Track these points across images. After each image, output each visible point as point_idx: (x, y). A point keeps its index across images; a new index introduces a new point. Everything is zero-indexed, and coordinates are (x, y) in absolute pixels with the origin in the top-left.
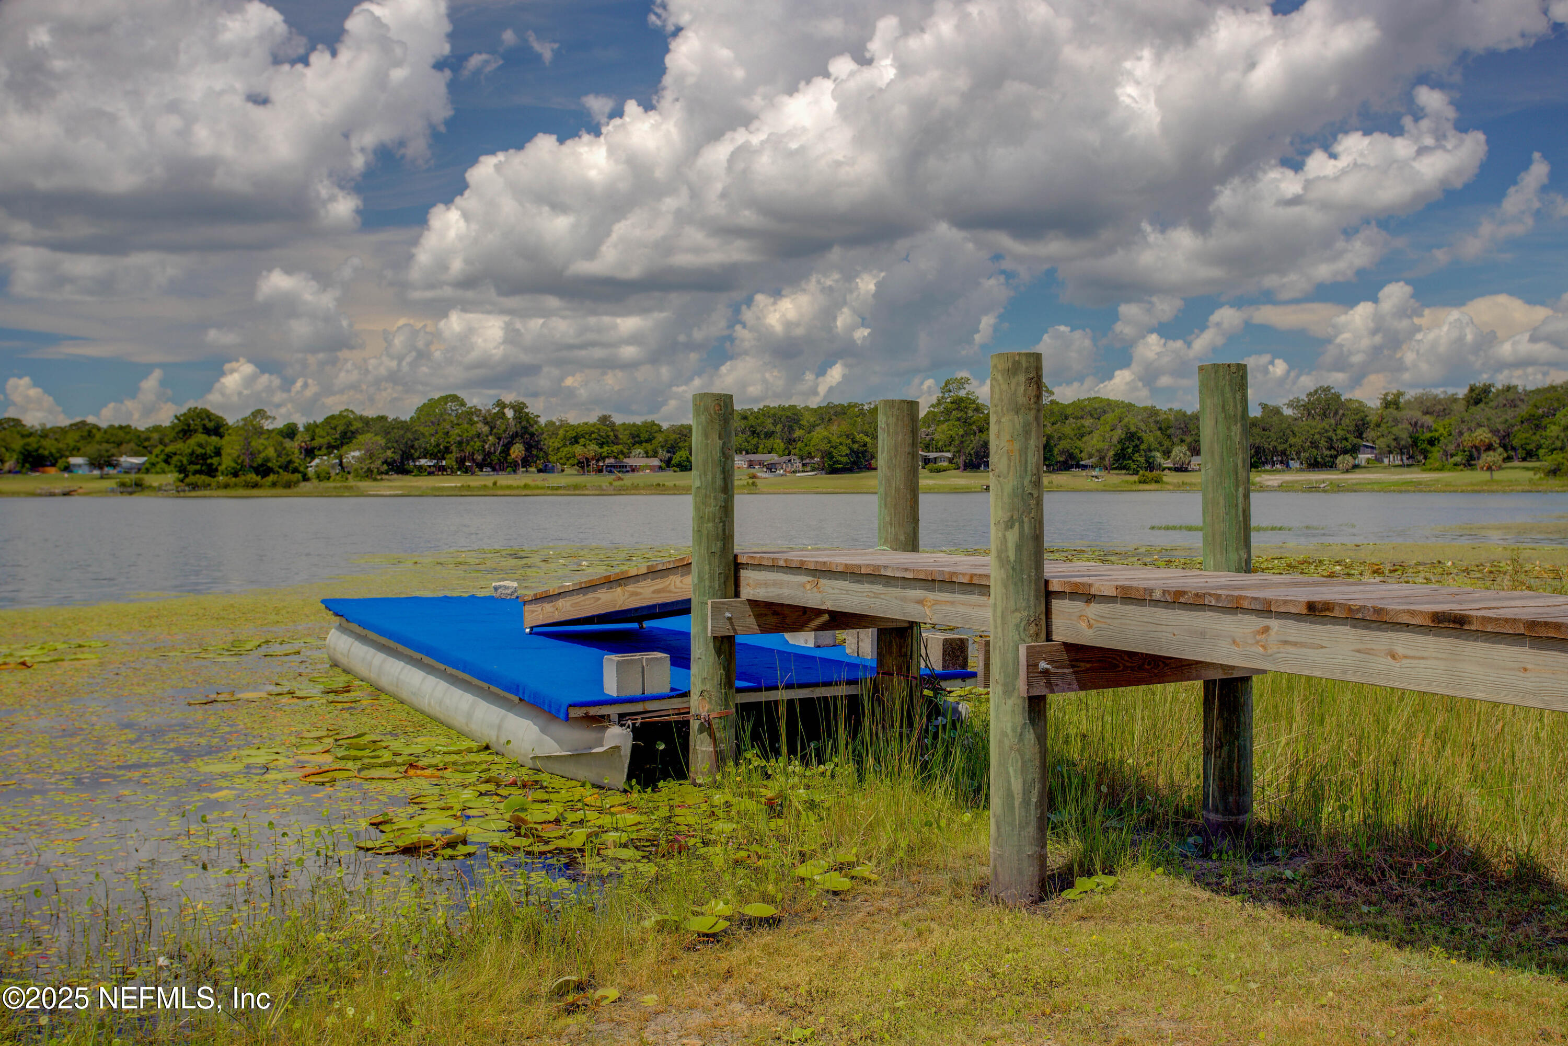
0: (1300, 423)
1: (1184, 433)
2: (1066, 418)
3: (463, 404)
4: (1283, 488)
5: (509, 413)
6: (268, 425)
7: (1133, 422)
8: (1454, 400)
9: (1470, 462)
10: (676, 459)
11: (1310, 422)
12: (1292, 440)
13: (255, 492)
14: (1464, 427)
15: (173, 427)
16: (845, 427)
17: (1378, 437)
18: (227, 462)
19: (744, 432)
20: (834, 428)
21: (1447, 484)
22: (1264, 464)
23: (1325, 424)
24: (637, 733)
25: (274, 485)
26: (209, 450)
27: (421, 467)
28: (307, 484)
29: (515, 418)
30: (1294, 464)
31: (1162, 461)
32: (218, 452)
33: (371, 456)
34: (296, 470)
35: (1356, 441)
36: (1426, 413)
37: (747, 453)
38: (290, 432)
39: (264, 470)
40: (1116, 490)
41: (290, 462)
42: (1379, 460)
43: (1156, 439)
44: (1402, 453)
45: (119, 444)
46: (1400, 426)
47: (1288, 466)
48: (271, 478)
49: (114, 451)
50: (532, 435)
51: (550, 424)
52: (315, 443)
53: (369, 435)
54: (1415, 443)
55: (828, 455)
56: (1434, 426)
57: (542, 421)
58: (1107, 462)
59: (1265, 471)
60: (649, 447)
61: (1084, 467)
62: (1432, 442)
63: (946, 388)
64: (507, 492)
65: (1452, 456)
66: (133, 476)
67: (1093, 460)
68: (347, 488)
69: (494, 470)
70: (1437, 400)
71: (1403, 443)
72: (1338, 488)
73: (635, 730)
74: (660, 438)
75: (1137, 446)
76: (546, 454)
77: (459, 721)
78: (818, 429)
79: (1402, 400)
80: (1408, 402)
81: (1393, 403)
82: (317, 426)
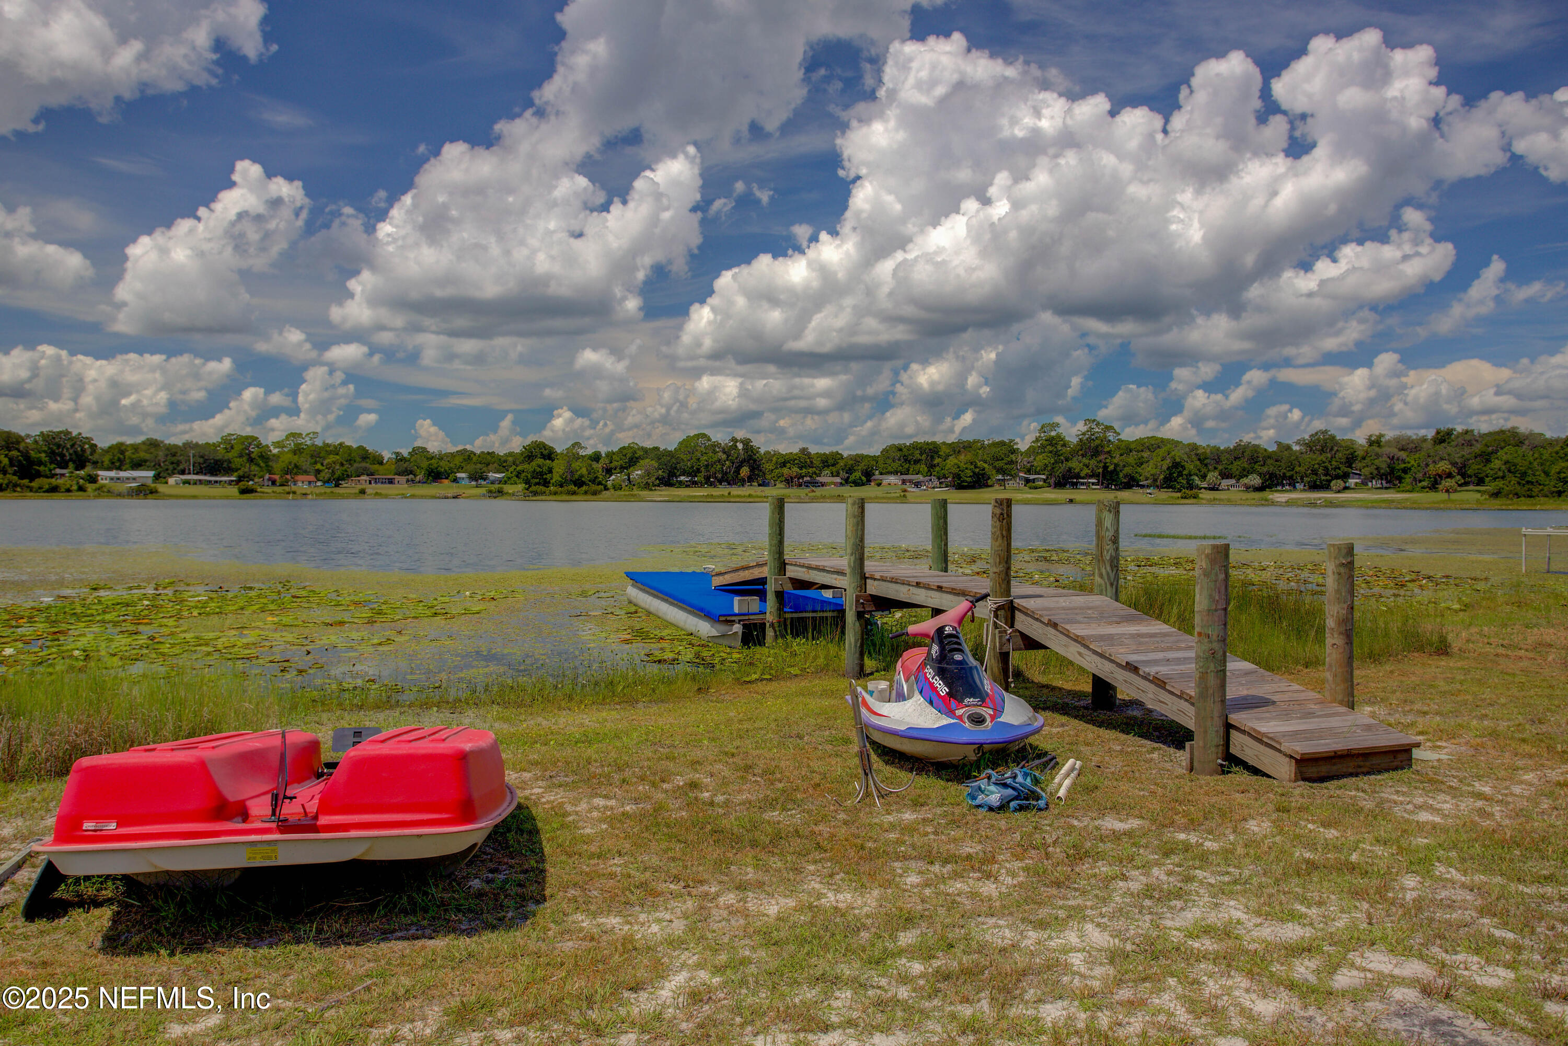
0: (1305, 456)
1: (1217, 463)
2: (1131, 451)
3: (709, 440)
4: (1288, 503)
5: (740, 446)
6: (582, 453)
7: (1178, 454)
8: (1424, 440)
9: (1433, 487)
10: (852, 478)
11: (1311, 455)
12: (1297, 469)
13: (574, 497)
14: (1430, 460)
15: (522, 454)
16: (969, 457)
17: (1364, 467)
18: (556, 477)
19: (899, 460)
20: (962, 457)
21: (1415, 502)
22: (1276, 485)
23: (1323, 457)
24: (745, 626)
25: (586, 493)
26: (545, 469)
27: (681, 482)
28: (607, 492)
29: (743, 449)
30: (1299, 486)
31: (1199, 483)
32: (550, 471)
33: (648, 474)
34: (600, 483)
35: (1346, 469)
36: (1402, 450)
37: (902, 474)
38: (596, 457)
39: (579, 483)
40: (1164, 503)
41: (596, 477)
42: (1364, 483)
43: (1196, 466)
44: (1382, 479)
45: (488, 465)
46: (1380, 459)
47: (1295, 487)
48: (584, 488)
49: (485, 469)
50: (755, 461)
51: (767, 453)
52: (612, 465)
53: (647, 460)
54: (1392, 470)
55: (957, 476)
56: (1408, 459)
57: (762, 451)
58: (1158, 483)
59: (1276, 491)
60: (834, 469)
61: (1142, 487)
62: (1405, 471)
63: (1042, 429)
64: (738, 500)
65: (1420, 481)
66: (497, 486)
67: (1149, 482)
68: (632, 495)
69: (729, 484)
70: (1410, 440)
71: (1382, 471)
72: (1330, 504)
73: (744, 625)
74: (842, 463)
75: (1180, 472)
76: (764, 474)
77: (681, 624)
78: (951, 458)
79: (1382, 439)
80: (1389, 442)
81: (1375, 442)
82: (614, 454)
